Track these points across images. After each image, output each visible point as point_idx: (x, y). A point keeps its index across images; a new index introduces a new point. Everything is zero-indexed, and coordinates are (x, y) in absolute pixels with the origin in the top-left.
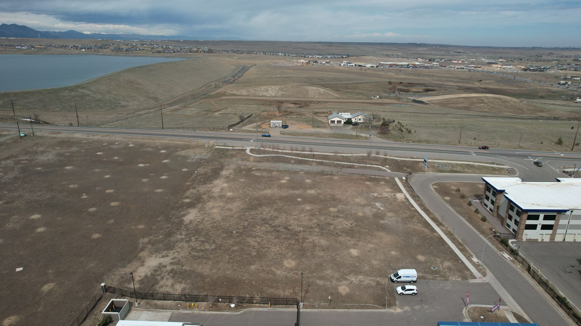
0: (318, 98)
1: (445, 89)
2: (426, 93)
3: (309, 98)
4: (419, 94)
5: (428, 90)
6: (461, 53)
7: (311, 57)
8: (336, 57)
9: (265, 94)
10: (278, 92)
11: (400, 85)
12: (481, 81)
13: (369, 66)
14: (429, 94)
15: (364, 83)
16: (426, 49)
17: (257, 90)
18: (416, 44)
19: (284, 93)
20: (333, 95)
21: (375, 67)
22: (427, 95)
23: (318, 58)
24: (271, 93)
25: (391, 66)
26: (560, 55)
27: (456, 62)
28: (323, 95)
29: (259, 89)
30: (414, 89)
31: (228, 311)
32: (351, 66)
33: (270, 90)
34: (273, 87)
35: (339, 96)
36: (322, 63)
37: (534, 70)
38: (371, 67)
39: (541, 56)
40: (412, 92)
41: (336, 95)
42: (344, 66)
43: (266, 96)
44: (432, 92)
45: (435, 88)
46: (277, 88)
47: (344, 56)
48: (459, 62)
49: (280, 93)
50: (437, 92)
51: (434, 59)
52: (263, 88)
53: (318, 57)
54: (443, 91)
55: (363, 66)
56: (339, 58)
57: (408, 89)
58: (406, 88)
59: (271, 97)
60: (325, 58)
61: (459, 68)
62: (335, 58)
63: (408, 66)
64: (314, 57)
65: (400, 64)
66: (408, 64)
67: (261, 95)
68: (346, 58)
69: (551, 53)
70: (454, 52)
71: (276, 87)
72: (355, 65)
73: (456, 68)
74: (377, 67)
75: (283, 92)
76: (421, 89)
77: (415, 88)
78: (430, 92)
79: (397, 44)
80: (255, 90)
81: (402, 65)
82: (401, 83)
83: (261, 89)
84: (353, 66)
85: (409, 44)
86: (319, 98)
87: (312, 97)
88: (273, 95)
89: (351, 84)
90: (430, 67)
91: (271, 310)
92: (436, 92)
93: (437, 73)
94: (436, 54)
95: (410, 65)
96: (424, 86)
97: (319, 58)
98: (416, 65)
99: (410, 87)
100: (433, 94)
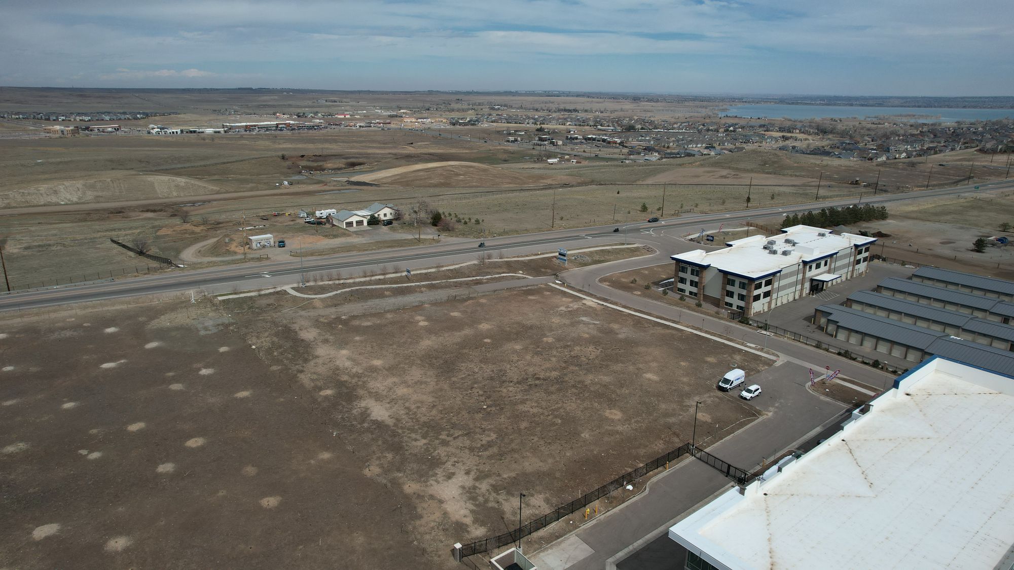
0: (179, 196)
1: (376, 159)
2: (352, 169)
3: (160, 198)
4: (342, 171)
5: (353, 165)
6: (337, 102)
7: (63, 120)
8: (123, 118)
9: (54, 199)
10: (84, 193)
11: (303, 160)
12: (412, 144)
13: (211, 131)
14: (357, 171)
15: (237, 161)
16: (276, 97)
17: (29, 193)
18: (251, 89)
19: (100, 194)
20: (205, 187)
21: (223, 132)
22: (354, 172)
23: (80, 120)
24: (68, 196)
25: (247, 128)
26: (471, 102)
27: (343, 117)
28: (185, 189)
29: (32, 190)
30: (329, 165)
31: (634, 496)
32: (173, 133)
33: (62, 190)
34: (67, 183)
35: (218, 189)
36: (105, 131)
37: (465, 124)
38: (215, 132)
39: (450, 104)
40: (330, 170)
41: (212, 187)
42: (159, 133)
43: (58, 204)
44: (362, 167)
45: (360, 160)
46: (79, 184)
47: (138, 116)
48: (347, 116)
49: (90, 195)
50: (368, 166)
51: (304, 114)
52: (43, 187)
53: (81, 118)
54: (376, 163)
55: (199, 133)
56: (129, 119)
57: (319, 164)
58: (315, 164)
59: (71, 204)
60: (97, 120)
61: (363, 127)
62: (120, 119)
63: (277, 127)
64: (72, 120)
65: (262, 125)
66: (277, 125)
67: (42, 203)
68: (144, 118)
69: (459, 100)
70: (326, 101)
71: (75, 182)
72: (182, 131)
73: (358, 127)
74: (225, 132)
75: (95, 191)
76: (340, 163)
77: (330, 163)
78: (357, 168)
79: (217, 89)
80: (23, 193)
81: (267, 127)
82: (303, 156)
83: (39, 190)
84: (177, 132)
85: (239, 89)
86: (181, 197)
87: (164, 196)
88: (75, 199)
89: (213, 165)
90: (316, 127)
91: (671, 472)
92: (366, 166)
93: (337, 136)
94: (298, 106)
95: (280, 126)
96: (343, 158)
97: (85, 121)
98: (291, 124)
99: (320, 161)
100: (364, 170)
